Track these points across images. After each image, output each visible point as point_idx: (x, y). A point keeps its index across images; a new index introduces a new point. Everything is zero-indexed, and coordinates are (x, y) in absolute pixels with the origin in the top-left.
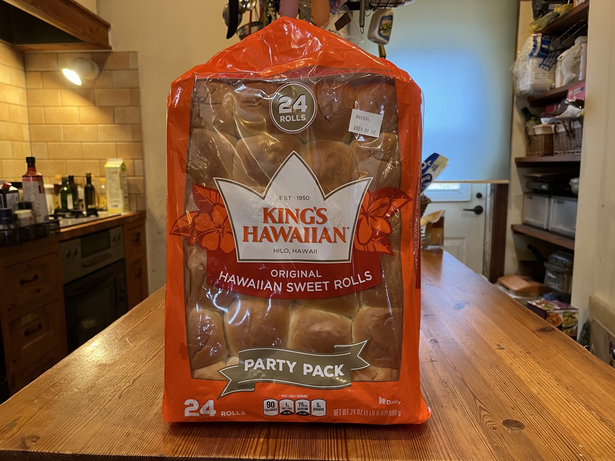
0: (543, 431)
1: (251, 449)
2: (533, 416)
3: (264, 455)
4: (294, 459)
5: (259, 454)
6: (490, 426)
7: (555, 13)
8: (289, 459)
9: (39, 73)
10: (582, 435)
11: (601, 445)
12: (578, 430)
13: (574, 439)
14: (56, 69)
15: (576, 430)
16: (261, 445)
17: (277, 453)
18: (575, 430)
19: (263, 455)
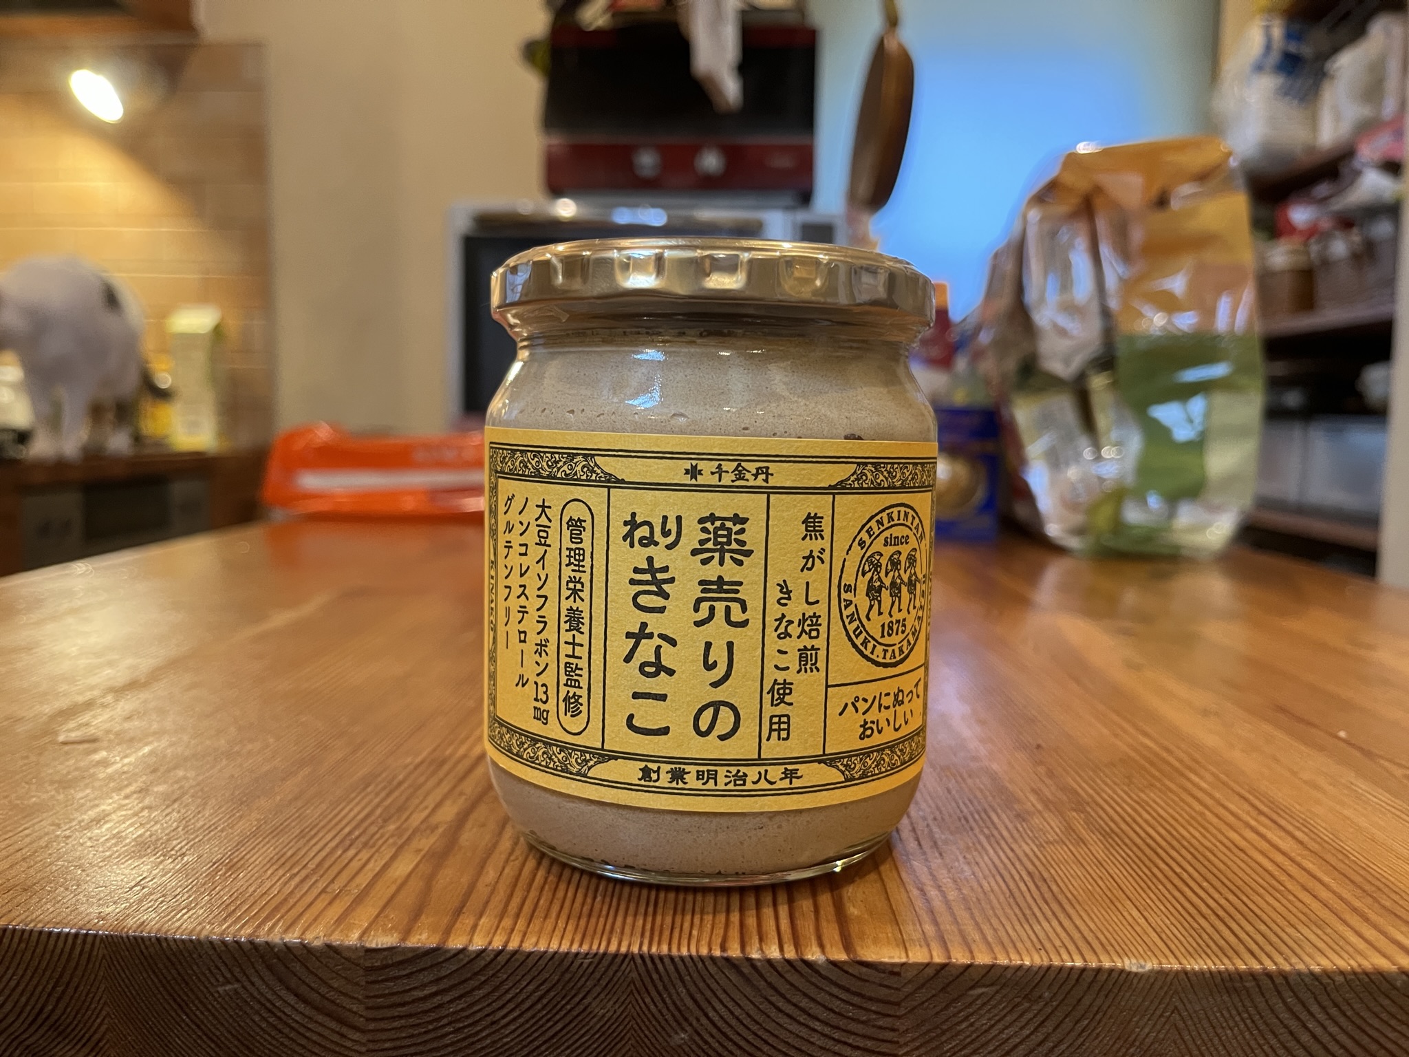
1: (330, 903)
3: (393, 929)
4: (554, 947)
5: (365, 925)
8: (528, 947)
16: (394, 888)
17: (467, 921)
19: (388, 931)
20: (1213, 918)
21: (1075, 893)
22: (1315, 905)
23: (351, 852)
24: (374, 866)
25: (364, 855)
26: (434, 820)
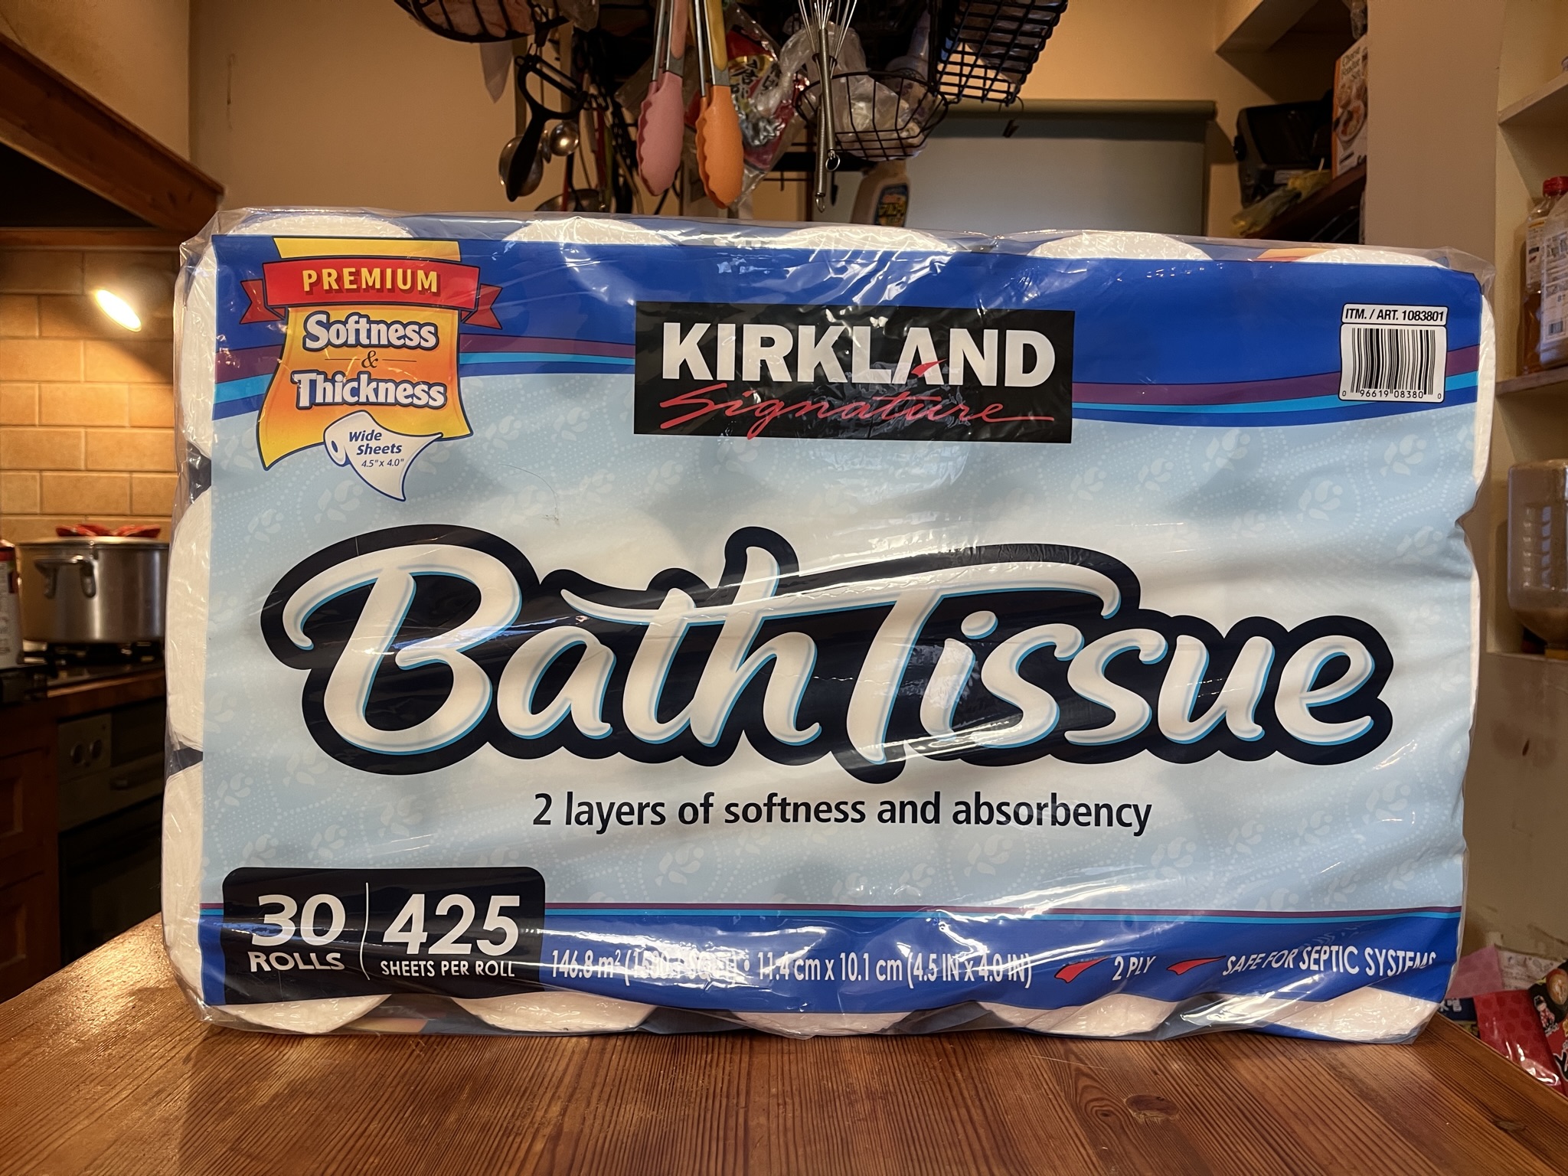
0: (1221, 1119)
2: (1201, 1088)
6: (1095, 1109)
7: (1290, 191)
9: (34, 300)
10: (1312, 1128)
11: (1355, 1148)
12: (1303, 1118)
13: (1293, 1135)
14: (78, 292)
15: (1300, 1117)
16: (537, 1157)
18: (1297, 1117)
23: (511, 1139)
24: (525, 1146)
25: (518, 1140)
26: (548, 1116)
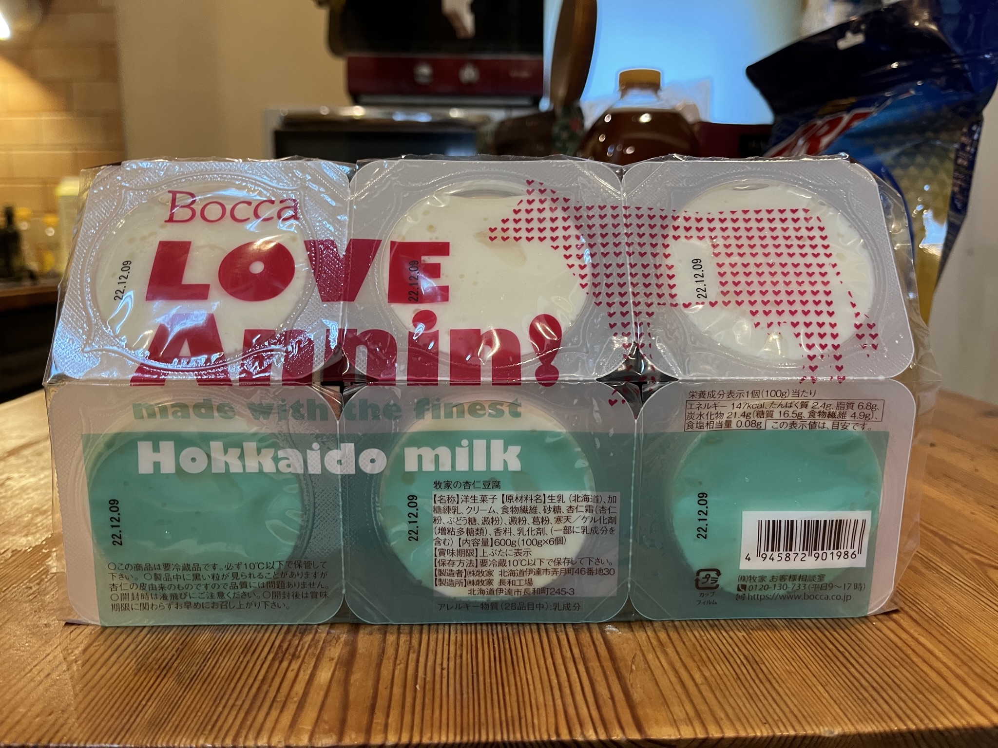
1: (281, 711)
3: (330, 730)
4: (444, 739)
5: (310, 728)
8: (426, 740)
16: (322, 693)
17: (379, 720)
19: (327, 733)
20: (870, 689)
21: (779, 673)
22: (933, 674)
23: (285, 664)
24: (304, 677)
